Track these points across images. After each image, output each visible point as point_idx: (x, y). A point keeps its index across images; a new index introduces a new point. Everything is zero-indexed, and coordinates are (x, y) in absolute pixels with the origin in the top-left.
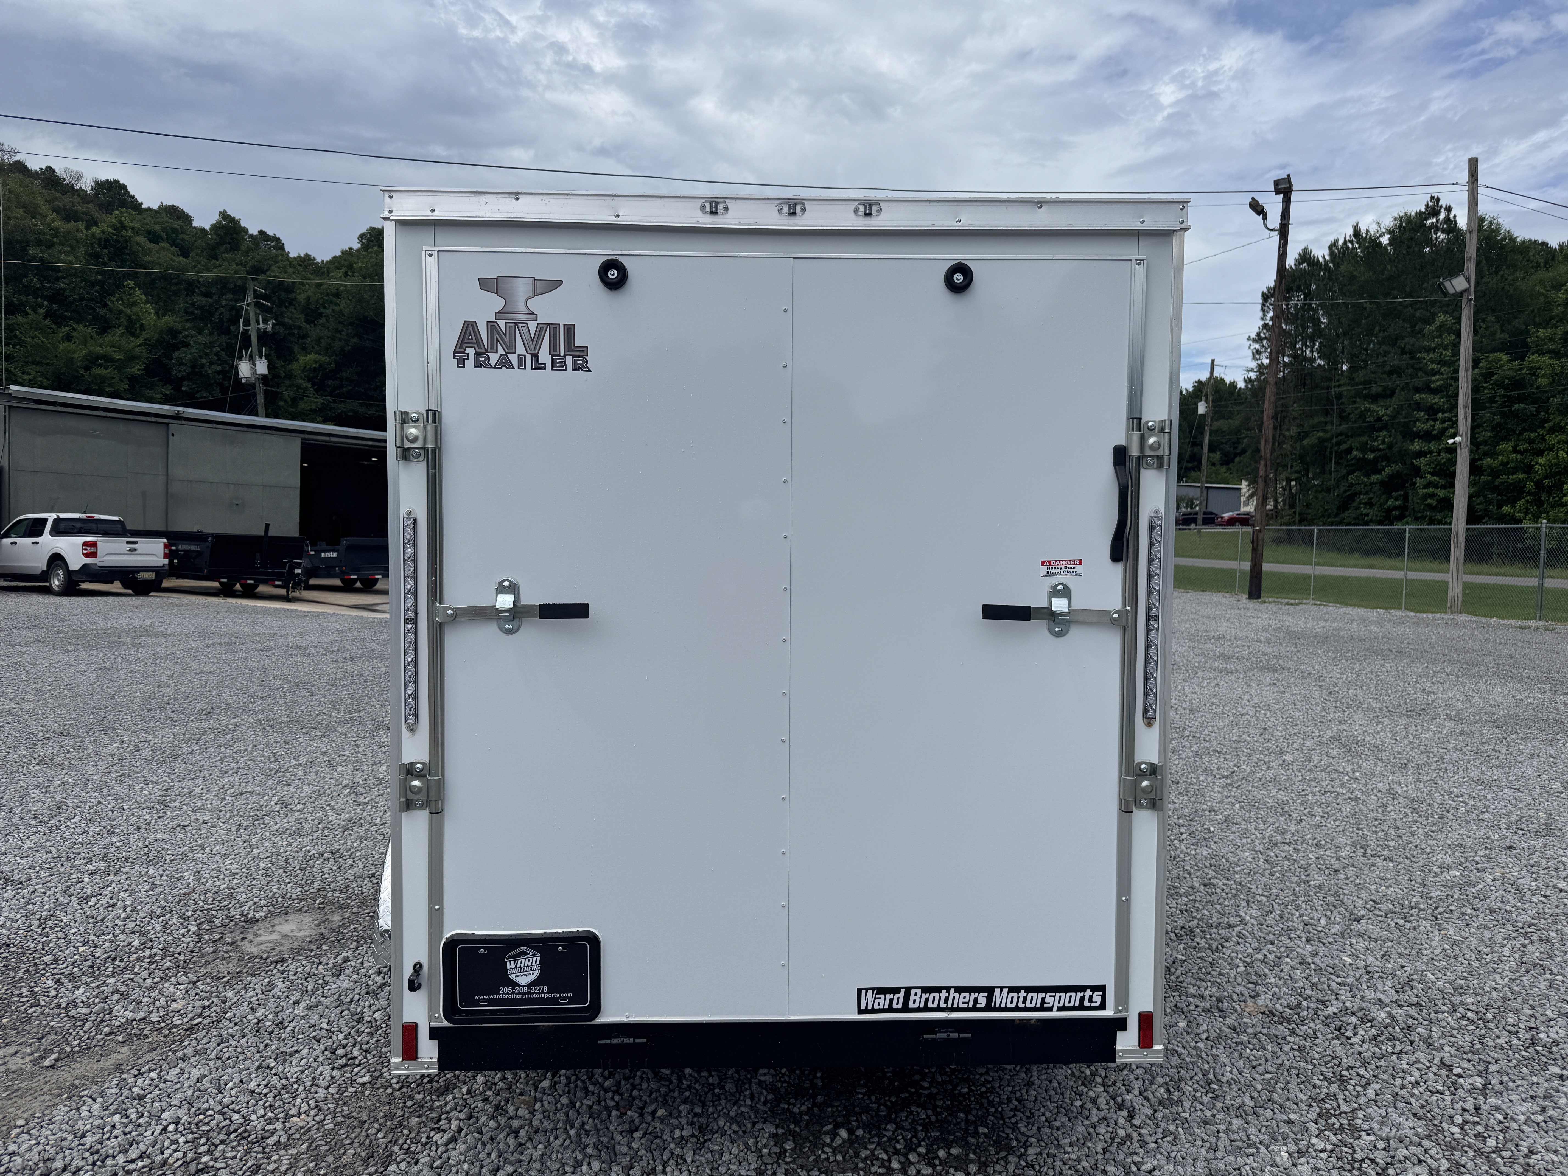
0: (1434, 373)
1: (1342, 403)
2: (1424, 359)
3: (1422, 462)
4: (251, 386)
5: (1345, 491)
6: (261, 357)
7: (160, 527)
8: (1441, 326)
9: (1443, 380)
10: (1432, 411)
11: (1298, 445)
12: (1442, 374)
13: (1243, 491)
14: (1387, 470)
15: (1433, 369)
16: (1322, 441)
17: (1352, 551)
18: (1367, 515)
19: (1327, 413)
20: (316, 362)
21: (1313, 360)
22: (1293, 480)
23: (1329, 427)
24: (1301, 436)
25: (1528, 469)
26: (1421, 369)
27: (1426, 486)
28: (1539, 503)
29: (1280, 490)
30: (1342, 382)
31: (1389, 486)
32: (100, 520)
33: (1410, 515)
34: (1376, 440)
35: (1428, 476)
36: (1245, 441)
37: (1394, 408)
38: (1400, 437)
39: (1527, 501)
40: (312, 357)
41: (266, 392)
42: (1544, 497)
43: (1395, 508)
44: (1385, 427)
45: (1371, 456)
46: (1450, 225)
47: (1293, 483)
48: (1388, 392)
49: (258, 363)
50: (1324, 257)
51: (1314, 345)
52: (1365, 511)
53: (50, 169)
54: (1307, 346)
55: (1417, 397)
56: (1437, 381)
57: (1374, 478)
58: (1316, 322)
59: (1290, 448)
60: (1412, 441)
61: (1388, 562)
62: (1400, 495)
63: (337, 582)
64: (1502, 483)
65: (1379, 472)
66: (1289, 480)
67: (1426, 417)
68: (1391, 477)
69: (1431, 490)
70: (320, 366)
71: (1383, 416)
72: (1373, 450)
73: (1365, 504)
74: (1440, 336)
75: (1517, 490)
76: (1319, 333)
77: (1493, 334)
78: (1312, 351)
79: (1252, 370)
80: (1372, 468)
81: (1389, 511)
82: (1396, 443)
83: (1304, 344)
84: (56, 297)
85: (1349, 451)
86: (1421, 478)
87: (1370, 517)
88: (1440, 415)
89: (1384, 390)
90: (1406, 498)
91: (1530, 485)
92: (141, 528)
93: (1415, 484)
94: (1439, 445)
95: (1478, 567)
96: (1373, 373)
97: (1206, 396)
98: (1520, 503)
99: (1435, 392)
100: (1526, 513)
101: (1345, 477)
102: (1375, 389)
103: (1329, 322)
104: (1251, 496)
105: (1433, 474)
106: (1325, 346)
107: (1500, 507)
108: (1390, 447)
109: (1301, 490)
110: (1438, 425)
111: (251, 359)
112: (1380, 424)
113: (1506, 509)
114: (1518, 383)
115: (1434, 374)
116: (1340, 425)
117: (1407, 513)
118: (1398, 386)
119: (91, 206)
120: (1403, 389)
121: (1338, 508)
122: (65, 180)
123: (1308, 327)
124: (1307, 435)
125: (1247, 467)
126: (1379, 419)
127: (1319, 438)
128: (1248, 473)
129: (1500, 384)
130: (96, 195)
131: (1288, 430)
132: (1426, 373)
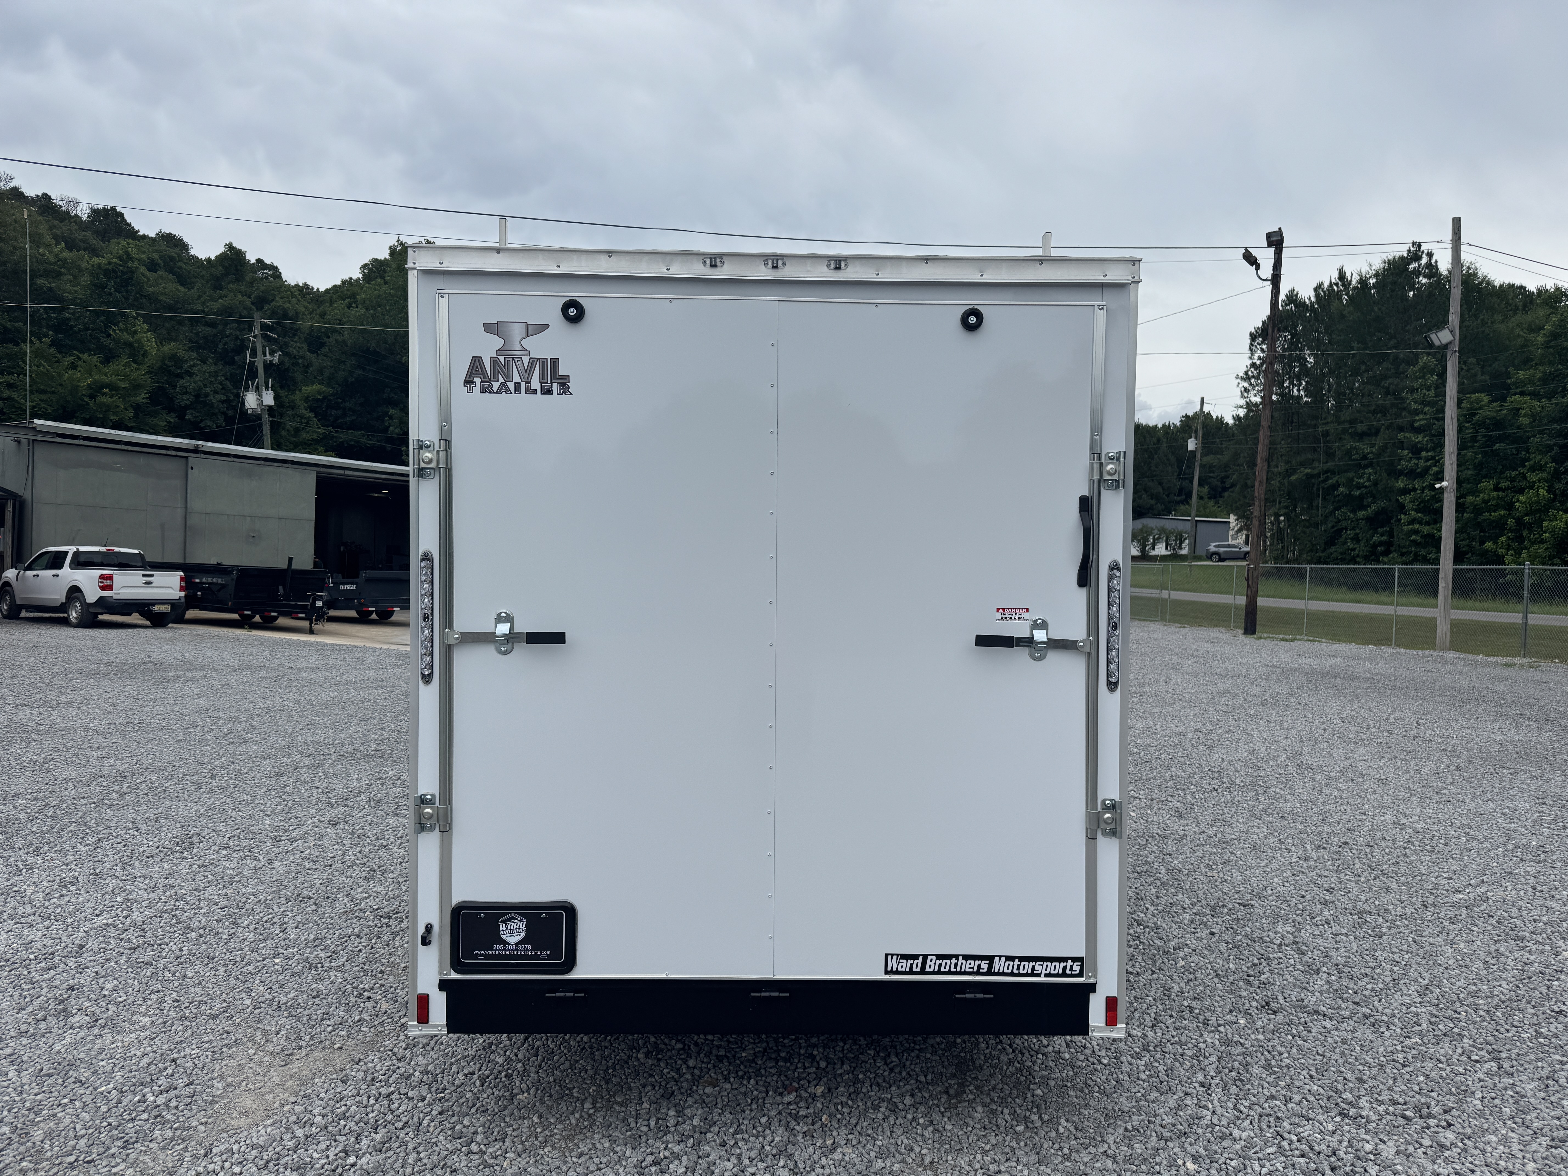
0: (1417, 412)
1: (1328, 442)
2: (1408, 398)
3: (1406, 499)
4: (257, 417)
5: (1333, 527)
6: (267, 388)
7: (177, 559)
8: (1423, 368)
9: (1426, 419)
10: (1416, 450)
11: (1286, 481)
12: (1425, 413)
13: (1232, 525)
14: (1374, 507)
15: (1417, 409)
16: (1309, 476)
17: (1340, 585)
18: (1354, 550)
19: (1314, 450)
20: (319, 393)
21: (1299, 398)
22: (1281, 515)
23: (1316, 464)
24: (1288, 473)
25: (1510, 506)
26: (1405, 409)
27: (1412, 522)
28: (1520, 539)
29: (1268, 526)
30: (1329, 420)
31: (1375, 522)
32: (120, 553)
33: (1395, 551)
34: (1361, 477)
35: (1413, 513)
36: (1234, 477)
37: (1379, 447)
38: (1384, 475)
39: (1509, 537)
40: (316, 387)
41: (272, 422)
42: (1525, 533)
43: (1381, 544)
44: (1370, 465)
45: (1358, 493)
46: (1432, 269)
47: (1282, 518)
48: (1373, 431)
49: (264, 394)
50: (1309, 299)
51: (1300, 384)
52: (1351, 546)
53: (46, 196)
54: (1294, 385)
55: (1401, 436)
56: (1420, 421)
57: (1361, 514)
58: (1302, 360)
59: (1278, 484)
60: (1397, 479)
61: (1375, 596)
62: (1386, 531)
63: (353, 614)
64: (1485, 520)
65: (1364, 508)
66: (1277, 516)
67: (1410, 455)
68: (1377, 513)
69: (1416, 526)
70: (325, 398)
71: (1368, 453)
72: (1359, 487)
73: (1352, 539)
74: (1423, 377)
75: (1500, 526)
76: (1305, 371)
77: (1475, 375)
78: (1299, 390)
79: (1241, 407)
80: (1359, 504)
81: (1375, 546)
82: (1381, 481)
83: (1291, 383)
84: (62, 327)
85: (1335, 487)
86: (1405, 514)
87: (1357, 552)
88: (1424, 454)
89: (1369, 429)
90: (1391, 534)
91: (1511, 522)
92: (159, 560)
93: (1401, 519)
94: (1423, 483)
95: (1463, 602)
96: (1359, 412)
97: (1196, 432)
98: (1503, 539)
99: (1418, 431)
100: (1508, 550)
101: (1332, 513)
102: (1360, 427)
103: (1316, 362)
104: (1240, 530)
105: (1417, 511)
106: (1311, 385)
107: (1482, 543)
108: (1375, 484)
109: (1289, 526)
110: (1422, 463)
111: (258, 389)
112: (1364, 462)
113: (1488, 545)
114: (1498, 424)
115: (1418, 415)
116: (1327, 462)
117: (1392, 549)
118: (1383, 424)
119: (88, 234)
120: (1388, 428)
121: (1326, 543)
122: (61, 207)
123: (1295, 367)
124: (1294, 471)
125: (1236, 502)
126: (1365, 457)
127: (1307, 474)
128: (1237, 508)
129: (1482, 424)
130: (93, 222)
131: (1277, 467)
132: (1409, 412)
